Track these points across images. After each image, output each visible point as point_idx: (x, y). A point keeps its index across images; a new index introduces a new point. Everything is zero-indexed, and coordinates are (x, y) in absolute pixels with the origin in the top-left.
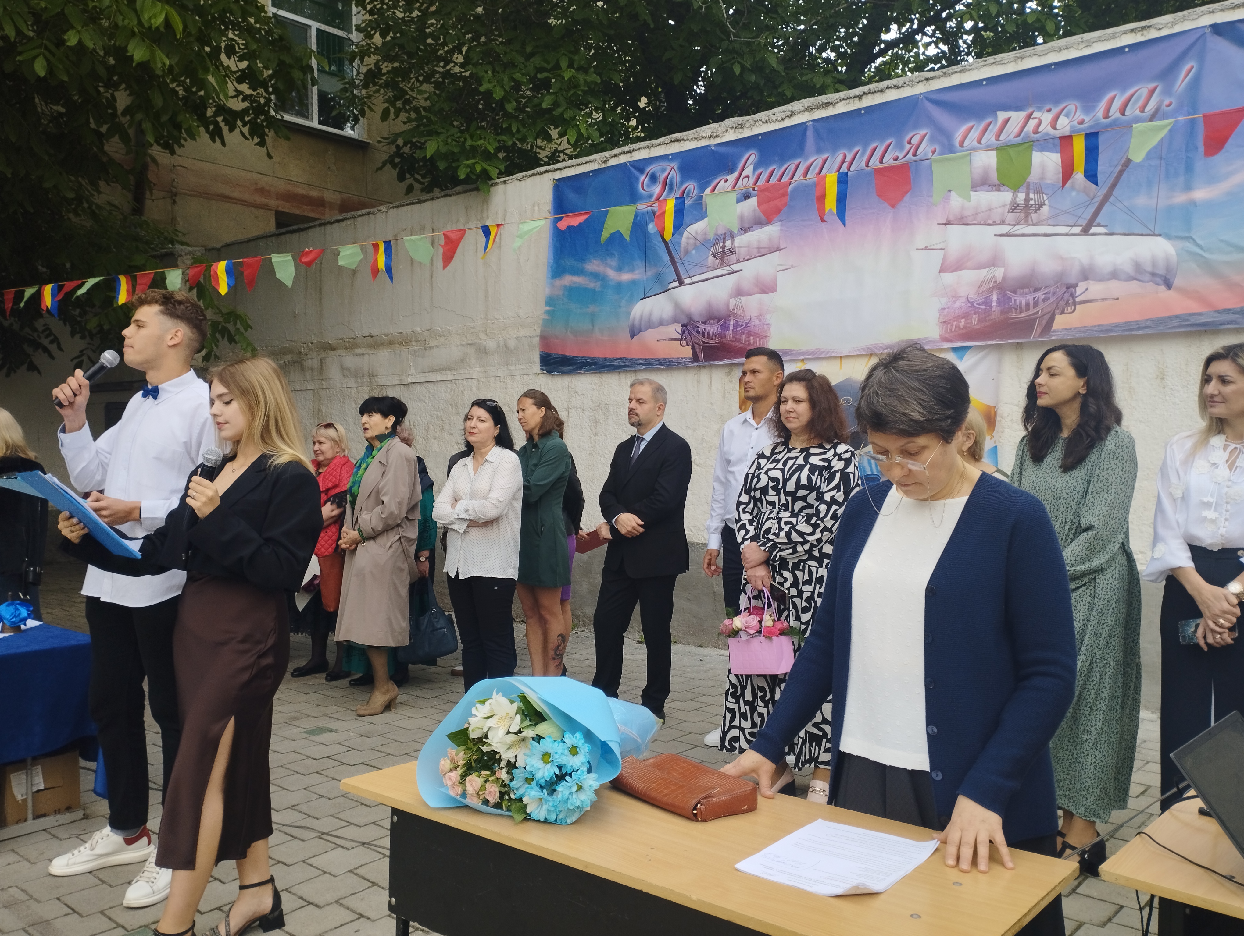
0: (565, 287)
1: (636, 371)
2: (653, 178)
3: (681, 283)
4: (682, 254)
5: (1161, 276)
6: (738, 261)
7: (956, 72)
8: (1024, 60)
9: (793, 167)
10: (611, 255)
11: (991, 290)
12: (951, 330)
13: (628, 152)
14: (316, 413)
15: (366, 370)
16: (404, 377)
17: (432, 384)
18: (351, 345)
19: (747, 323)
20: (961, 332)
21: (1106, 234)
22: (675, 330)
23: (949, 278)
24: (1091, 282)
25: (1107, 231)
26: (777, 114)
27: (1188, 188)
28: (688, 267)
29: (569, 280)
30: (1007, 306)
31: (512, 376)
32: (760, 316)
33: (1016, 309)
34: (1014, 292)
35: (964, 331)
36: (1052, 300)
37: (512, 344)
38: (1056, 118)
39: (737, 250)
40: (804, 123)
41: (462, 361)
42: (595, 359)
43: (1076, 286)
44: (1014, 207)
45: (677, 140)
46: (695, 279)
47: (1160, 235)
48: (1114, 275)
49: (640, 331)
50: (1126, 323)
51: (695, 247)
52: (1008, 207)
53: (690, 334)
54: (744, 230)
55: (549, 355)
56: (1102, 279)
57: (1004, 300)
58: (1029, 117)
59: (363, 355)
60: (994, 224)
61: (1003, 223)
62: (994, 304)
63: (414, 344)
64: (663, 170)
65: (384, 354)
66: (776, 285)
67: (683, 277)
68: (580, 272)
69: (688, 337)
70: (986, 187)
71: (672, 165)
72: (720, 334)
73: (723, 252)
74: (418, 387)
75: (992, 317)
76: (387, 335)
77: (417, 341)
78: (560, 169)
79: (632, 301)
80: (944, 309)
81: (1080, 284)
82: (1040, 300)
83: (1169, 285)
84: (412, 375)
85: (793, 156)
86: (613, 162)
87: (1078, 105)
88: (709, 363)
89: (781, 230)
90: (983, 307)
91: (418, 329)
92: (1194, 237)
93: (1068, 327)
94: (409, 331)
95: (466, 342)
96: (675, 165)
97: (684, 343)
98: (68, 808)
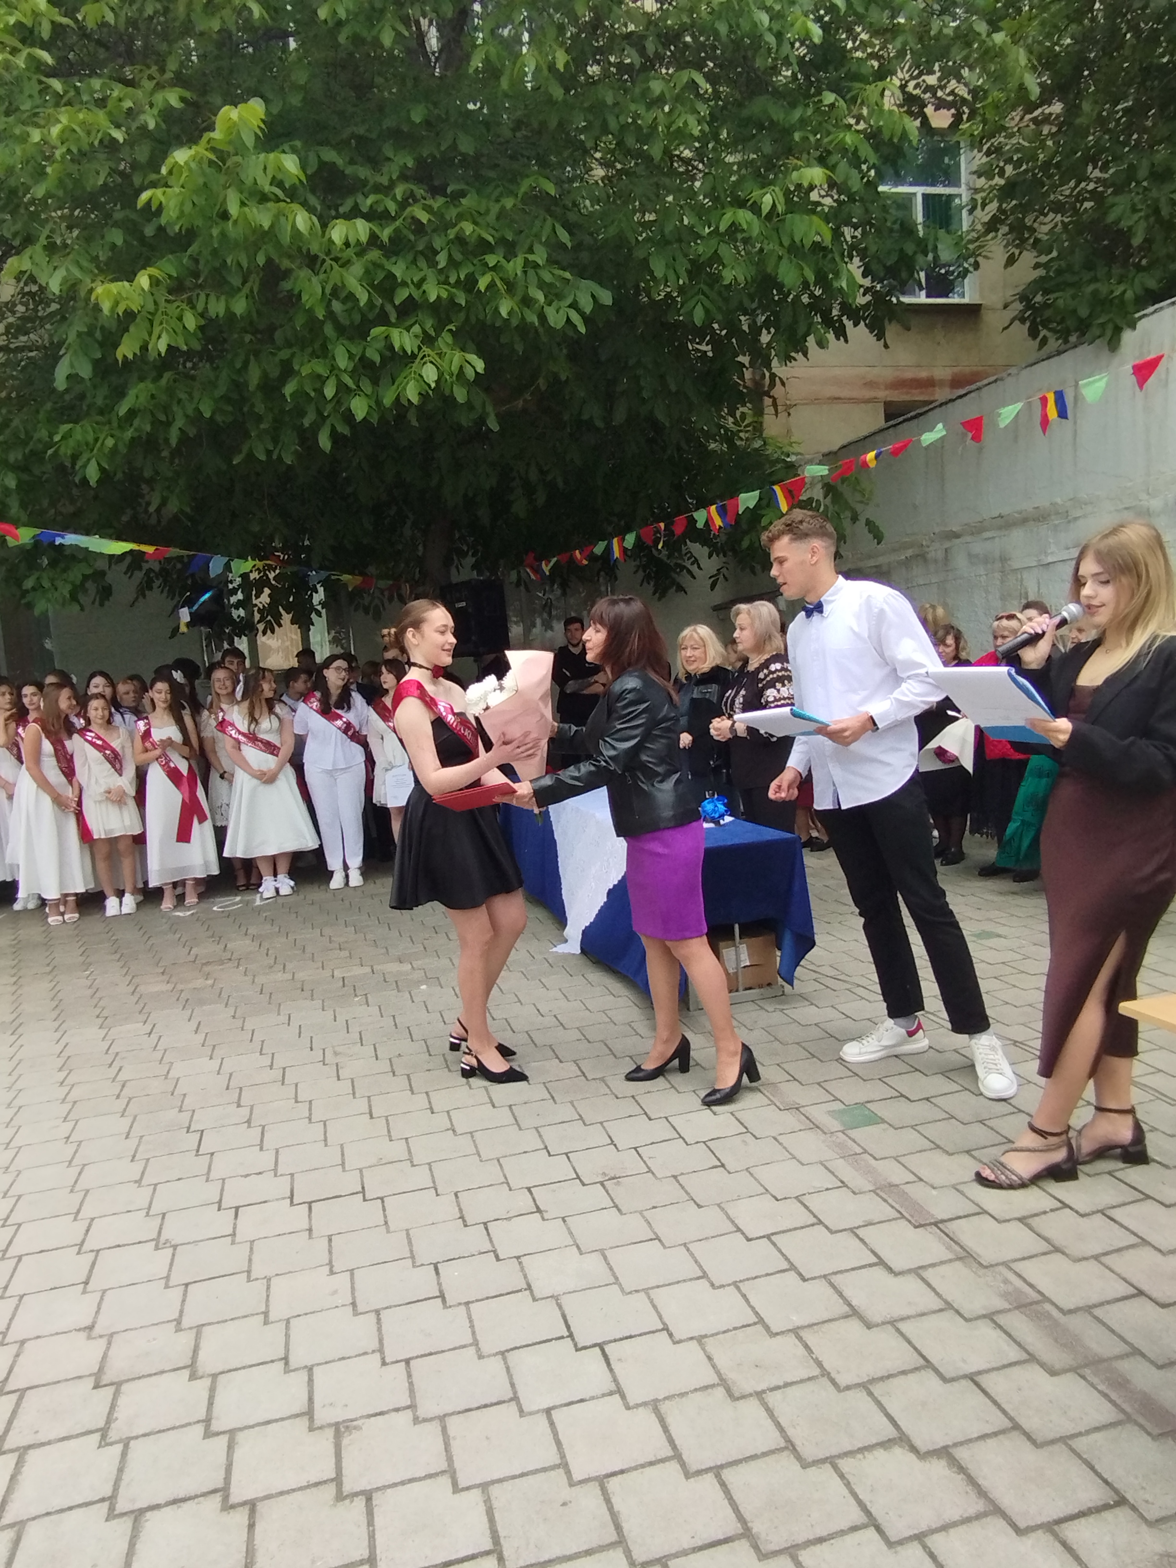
15: (997, 554)
16: (1043, 557)
18: (977, 530)
59: (993, 538)
63: (1054, 518)
65: (1018, 535)
76: (1020, 513)
77: (1057, 513)
91: (1059, 500)
94: (1047, 504)
95: (1121, 506)
98: (769, 985)
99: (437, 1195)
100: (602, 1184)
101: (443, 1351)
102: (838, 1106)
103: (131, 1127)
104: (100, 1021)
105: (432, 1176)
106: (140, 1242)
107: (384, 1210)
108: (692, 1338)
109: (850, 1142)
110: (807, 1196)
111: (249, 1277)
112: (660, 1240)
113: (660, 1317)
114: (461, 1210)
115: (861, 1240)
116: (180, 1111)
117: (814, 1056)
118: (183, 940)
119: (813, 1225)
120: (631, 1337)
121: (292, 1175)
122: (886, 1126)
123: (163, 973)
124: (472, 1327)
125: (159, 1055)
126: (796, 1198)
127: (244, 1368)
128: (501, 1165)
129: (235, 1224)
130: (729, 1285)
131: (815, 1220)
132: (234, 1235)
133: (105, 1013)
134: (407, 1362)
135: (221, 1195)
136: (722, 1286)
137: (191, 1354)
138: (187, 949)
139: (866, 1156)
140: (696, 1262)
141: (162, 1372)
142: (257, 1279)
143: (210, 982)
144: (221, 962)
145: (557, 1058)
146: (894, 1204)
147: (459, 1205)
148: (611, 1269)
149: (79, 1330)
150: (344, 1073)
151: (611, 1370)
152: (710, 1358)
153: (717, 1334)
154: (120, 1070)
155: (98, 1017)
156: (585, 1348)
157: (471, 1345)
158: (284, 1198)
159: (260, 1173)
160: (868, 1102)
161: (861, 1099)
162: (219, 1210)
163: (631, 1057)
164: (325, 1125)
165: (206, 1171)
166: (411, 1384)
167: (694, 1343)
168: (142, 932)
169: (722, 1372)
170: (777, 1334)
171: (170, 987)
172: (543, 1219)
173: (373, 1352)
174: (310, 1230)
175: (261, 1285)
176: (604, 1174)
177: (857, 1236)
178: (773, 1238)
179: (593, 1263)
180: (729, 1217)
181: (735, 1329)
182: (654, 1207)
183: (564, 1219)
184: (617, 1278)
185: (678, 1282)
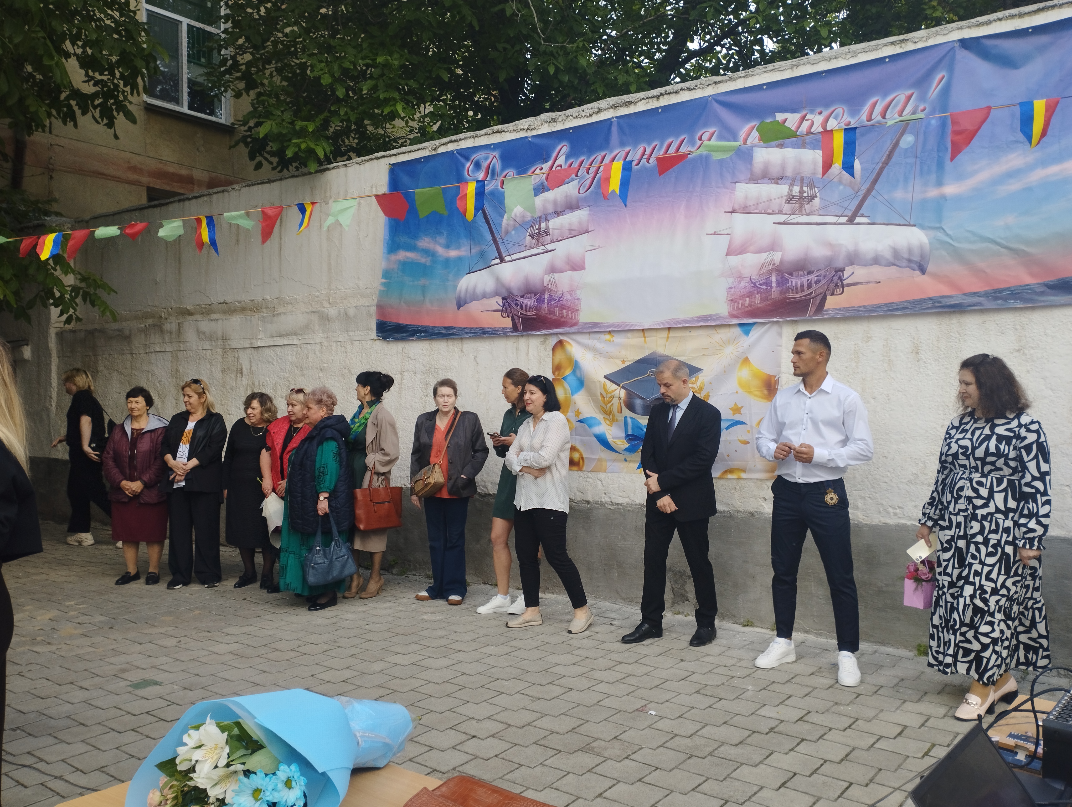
0: (400, 261)
1: (462, 339)
2: (478, 165)
3: (502, 260)
4: (503, 234)
5: (916, 262)
6: (552, 242)
7: (740, 77)
8: (799, 68)
9: (599, 158)
10: (440, 233)
11: (770, 272)
12: (738, 307)
13: (455, 141)
14: (174, 373)
15: (220, 334)
16: (254, 341)
17: (279, 348)
18: (207, 311)
19: (560, 298)
20: (746, 309)
21: (869, 224)
22: (496, 303)
23: (734, 260)
24: (857, 267)
25: (869, 221)
26: (586, 111)
27: (940, 183)
28: (509, 246)
29: (403, 255)
30: (785, 287)
31: (352, 341)
32: (571, 292)
33: (793, 290)
34: (791, 274)
35: (749, 309)
36: (823, 282)
37: (351, 312)
38: (826, 120)
39: (551, 231)
40: (609, 119)
41: (307, 328)
42: (426, 327)
43: (842, 270)
44: (790, 199)
45: (499, 132)
46: (514, 257)
47: (915, 226)
48: (876, 261)
49: (466, 303)
50: (887, 304)
51: (515, 228)
52: (785, 198)
53: (510, 306)
54: (558, 214)
55: (385, 323)
56: (865, 264)
57: (782, 282)
58: (803, 119)
59: (217, 320)
60: (773, 213)
61: (780, 212)
62: (774, 285)
63: (264, 310)
64: (486, 158)
65: (236, 320)
66: (584, 263)
67: (504, 255)
68: (412, 248)
69: (508, 309)
70: (766, 180)
71: (494, 154)
72: (536, 307)
73: (539, 233)
74: (266, 351)
75: (773, 296)
76: (240, 302)
77: (267, 308)
78: (395, 155)
79: (458, 276)
80: (731, 288)
81: (847, 268)
82: (813, 282)
83: (923, 271)
84: (261, 339)
85: (600, 149)
86: (442, 150)
87: (845, 108)
88: (527, 333)
89: (590, 214)
90: (764, 287)
91: (268, 297)
92: (944, 227)
93: (838, 307)
94: (260, 299)
95: (311, 309)
96: (497, 154)
97: (504, 314)
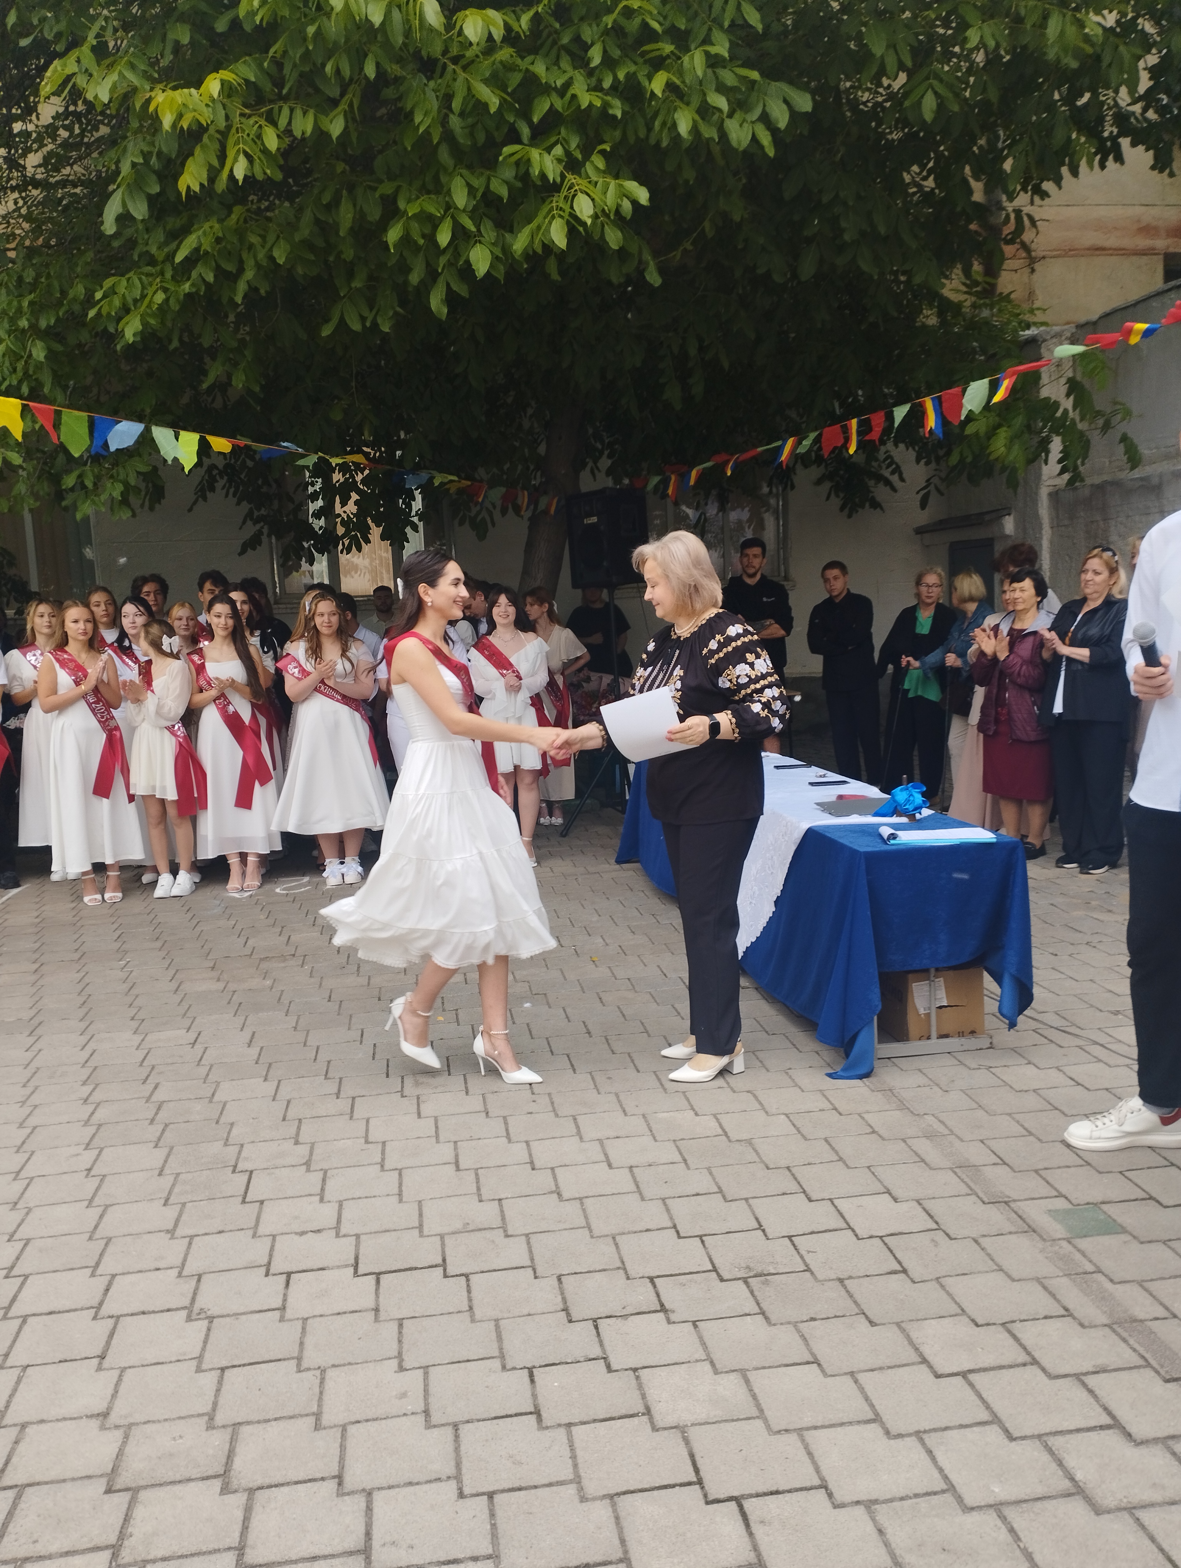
98: (973, 1032)
99: (536, 1277)
100: (745, 1281)
101: (536, 1487)
102: (1061, 1204)
103: (166, 1161)
104: (134, 1024)
105: (530, 1251)
106: (168, 1310)
107: (469, 1291)
108: (858, 1503)
109: (1078, 1256)
110: (1018, 1325)
111: (299, 1365)
112: (819, 1365)
113: (817, 1470)
114: (564, 1300)
115: (1091, 1391)
116: (226, 1145)
117: (1030, 1134)
118: (239, 927)
119: (1024, 1365)
120: (777, 1492)
121: (358, 1236)
122: (1127, 1238)
123: (213, 968)
124: (574, 1457)
125: (203, 1071)
126: (1003, 1324)
127: (288, 1484)
128: (616, 1245)
129: (285, 1295)
130: (909, 1435)
131: (1027, 1359)
132: (283, 1308)
133: (141, 1015)
134: (491, 1495)
135: (271, 1256)
136: (900, 1436)
137: (224, 1461)
138: (242, 940)
139: (1100, 1277)
140: (867, 1399)
141: (189, 1480)
142: (308, 1369)
143: (268, 983)
144: (283, 958)
145: (693, 1109)
146: (1137, 1346)
147: (562, 1293)
148: (754, 1397)
149: (91, 1416)
150: (426, 1109)
151: (751, 1534)
152: (881, 1532)
153: (891, 1500)
154: (156, 1088)
155: (133, 1019)
156: (718, 1501)
157: (571, 1482)
158: (346, 1266)
159: (319, 1231)
160: (1103, 1203)
161: (1096, 1195)
162: (267, 1275)
163: (786, 1115)
164: (400, 1175)
165: (253, 1224)
166: (494, 1526)
167: (860, 1511)
168: (190, 915)
169: (898, 1552)
170: (972, 1509)
171: (221, 985)
172: (669, 1322)
173: (449, 1478)
174: (377, 1310)
175: (311, 1378)
176: (748, 1267)
177: (1084, 1385)
178: (971, 1377)
179: (730, 1385)
180: (911, 1342)
181: (916, 1496)
182: (813, 1319)
183: (694, 1323)
184: (761, 1411)
185: (842, 1424)
